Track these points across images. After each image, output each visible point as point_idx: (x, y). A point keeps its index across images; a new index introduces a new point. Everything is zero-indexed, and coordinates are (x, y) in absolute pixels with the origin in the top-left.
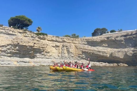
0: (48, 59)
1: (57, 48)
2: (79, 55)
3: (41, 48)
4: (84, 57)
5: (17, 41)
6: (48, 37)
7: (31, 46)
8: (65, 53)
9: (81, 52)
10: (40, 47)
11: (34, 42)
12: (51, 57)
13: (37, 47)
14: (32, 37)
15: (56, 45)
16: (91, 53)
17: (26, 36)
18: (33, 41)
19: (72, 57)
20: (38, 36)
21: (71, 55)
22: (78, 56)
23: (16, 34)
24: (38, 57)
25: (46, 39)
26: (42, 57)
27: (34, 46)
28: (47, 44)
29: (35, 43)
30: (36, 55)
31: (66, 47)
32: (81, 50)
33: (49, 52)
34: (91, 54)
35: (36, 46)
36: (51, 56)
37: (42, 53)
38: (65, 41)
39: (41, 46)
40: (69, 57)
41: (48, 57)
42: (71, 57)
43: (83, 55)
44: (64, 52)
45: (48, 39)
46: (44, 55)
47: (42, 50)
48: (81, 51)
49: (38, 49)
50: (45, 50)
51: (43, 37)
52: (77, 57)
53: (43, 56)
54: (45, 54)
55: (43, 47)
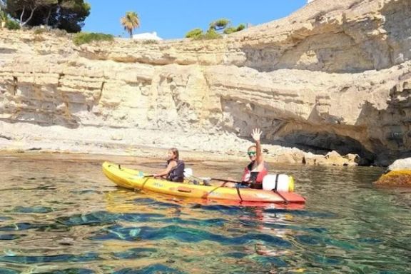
0: (118, 130)
1: (143, 89)
2: (213, 115)
3: (86, 92)
4: (230, 124)
5: (12, 72)
6: (117, 48)
7: (52, 86)
8: (165, 108)
9: (219, 99)
10: (77, 87)
11: (60, 71)
12: (125, 123)
13: (69, 87)
14: (61, 52)
15: (138, 78)
16: (247, 101)
17: (44, 53)
18: (57, 66)
19: (192, 121)
20: (79, 48)
21: (185, 116)
22: (211, 120)
23: (15, 46)
24: (85, 122)
25: (110, 55)
26: (97, 123)
27: (59, 85)
28: (107, 74)
29: (62, 75)
30: (77, 114)
31: (170, 80)
32: (219, 90)
33: (114, 106)
34: (248, 105)
35: (68, 85)
36: (123, 118)
37: (96, 109)
38: (174, 58)
39: (82, 84)
40: (179, 124)
41: (115, 124)
42: (188, 125)
43: (226, 115)
44: (164, 104)
45: (118, 56)
46: (101, 117)
47: (91, 98)
48: (217, 95)
49: (77, 93)
50: (102, 99)
51: (97, 49)
52: (208, 122)
53: (99, 120)
54: (105, 111)
55: (91, 85)
